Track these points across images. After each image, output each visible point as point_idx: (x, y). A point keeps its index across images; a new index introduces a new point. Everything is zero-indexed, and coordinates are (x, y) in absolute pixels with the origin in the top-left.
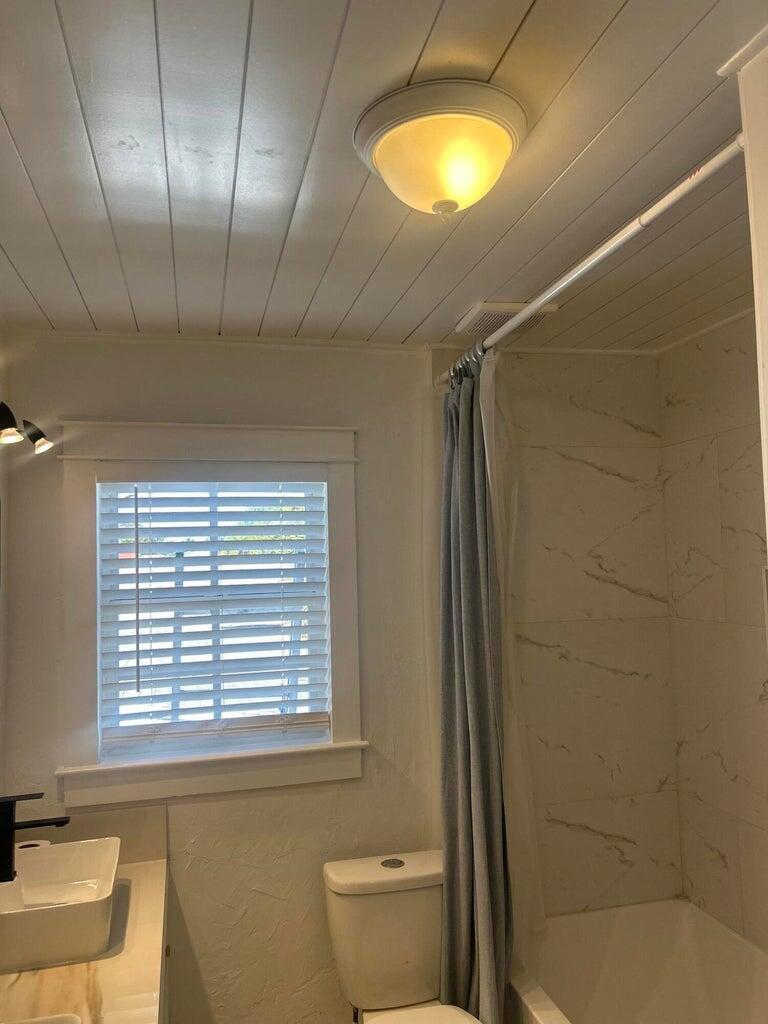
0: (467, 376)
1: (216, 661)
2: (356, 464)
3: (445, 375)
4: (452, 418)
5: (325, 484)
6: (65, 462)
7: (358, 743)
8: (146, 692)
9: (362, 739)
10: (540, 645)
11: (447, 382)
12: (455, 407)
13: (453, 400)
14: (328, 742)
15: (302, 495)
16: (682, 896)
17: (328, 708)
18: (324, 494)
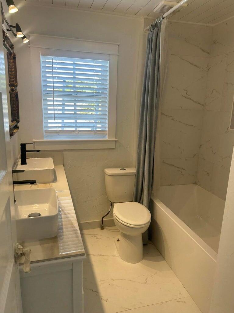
0: (156, 27)
1: (75, 114)
2: (118, 56)
3: (148, 27)
4: (150, 42)
5: (109, 61)
6: (31, 48)
7: (115, 139)
8: (56, 121)
9: (116, 138)
10: (167, 116)
11: (148, 30)
12: (151, 37)
13: (151, 35)
14: (107, 138)
15: (101, 65)
16: (195, 183)
17: (107, 129)
18: (108, 65)
